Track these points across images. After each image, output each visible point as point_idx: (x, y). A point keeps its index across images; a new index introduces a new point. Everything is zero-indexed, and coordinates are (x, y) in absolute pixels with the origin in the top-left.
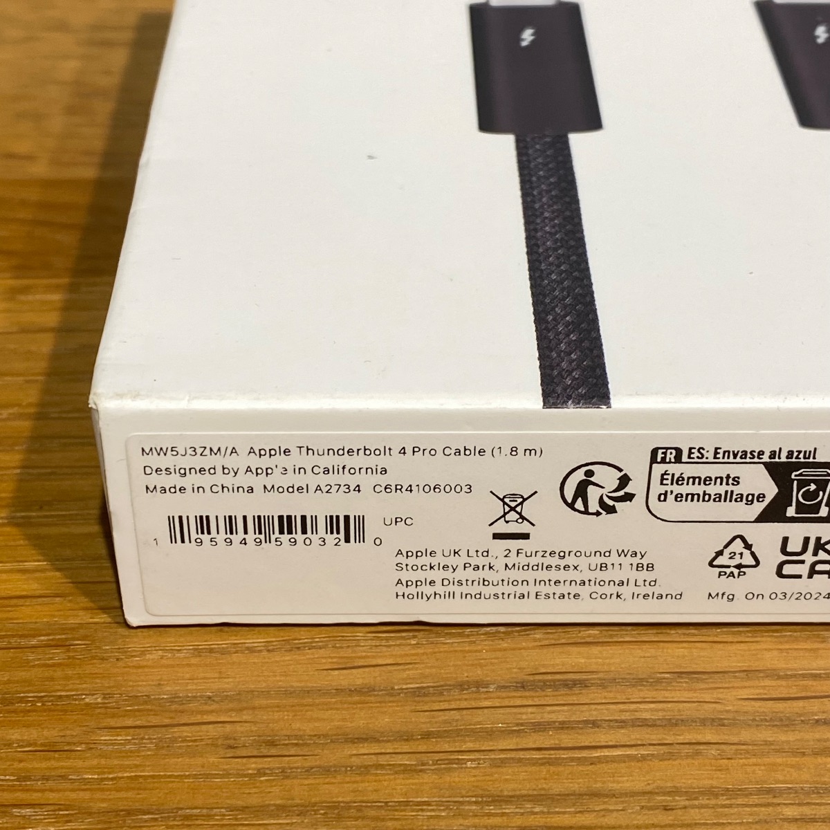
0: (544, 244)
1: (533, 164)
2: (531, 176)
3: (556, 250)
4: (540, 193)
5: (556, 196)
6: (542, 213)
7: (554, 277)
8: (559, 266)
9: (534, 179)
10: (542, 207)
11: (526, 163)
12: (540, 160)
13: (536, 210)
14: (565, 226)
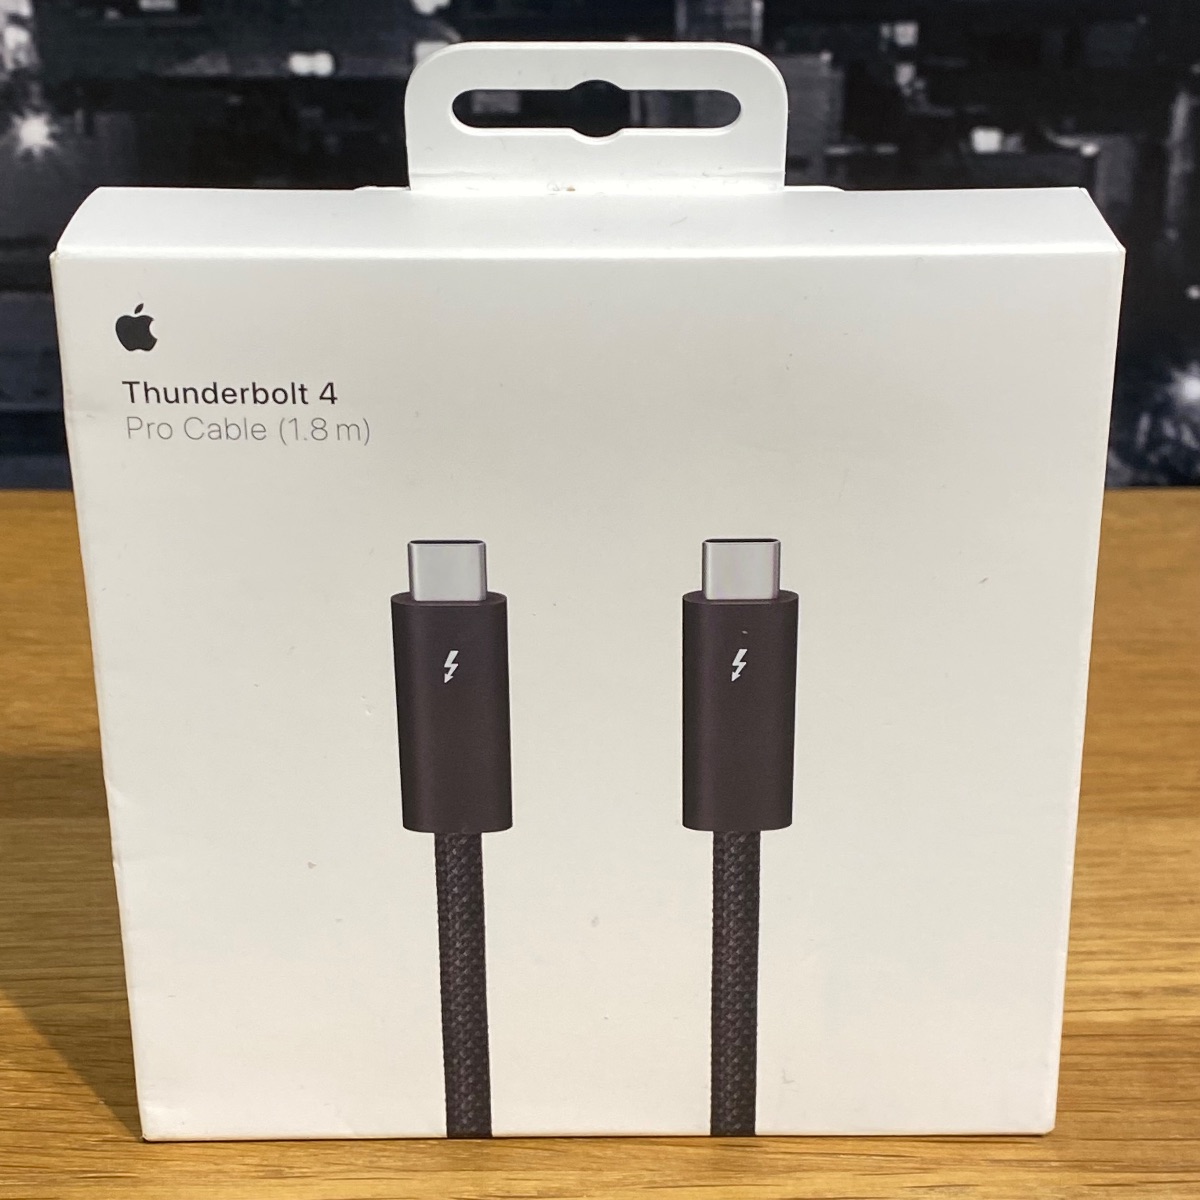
0: (454, 981)
1: (449, 876)
2: (448, 894)
3: (462, 988)
4: (453, 917)
5: (466, 921)
6: (455, 944)
7: (460, 1018)
8: (464, 1007)
9: (450, 898)
10: (454, 934)
11: (444, 874)
12: (455, 871)
13: (449, 939)
14: (472, 959)
